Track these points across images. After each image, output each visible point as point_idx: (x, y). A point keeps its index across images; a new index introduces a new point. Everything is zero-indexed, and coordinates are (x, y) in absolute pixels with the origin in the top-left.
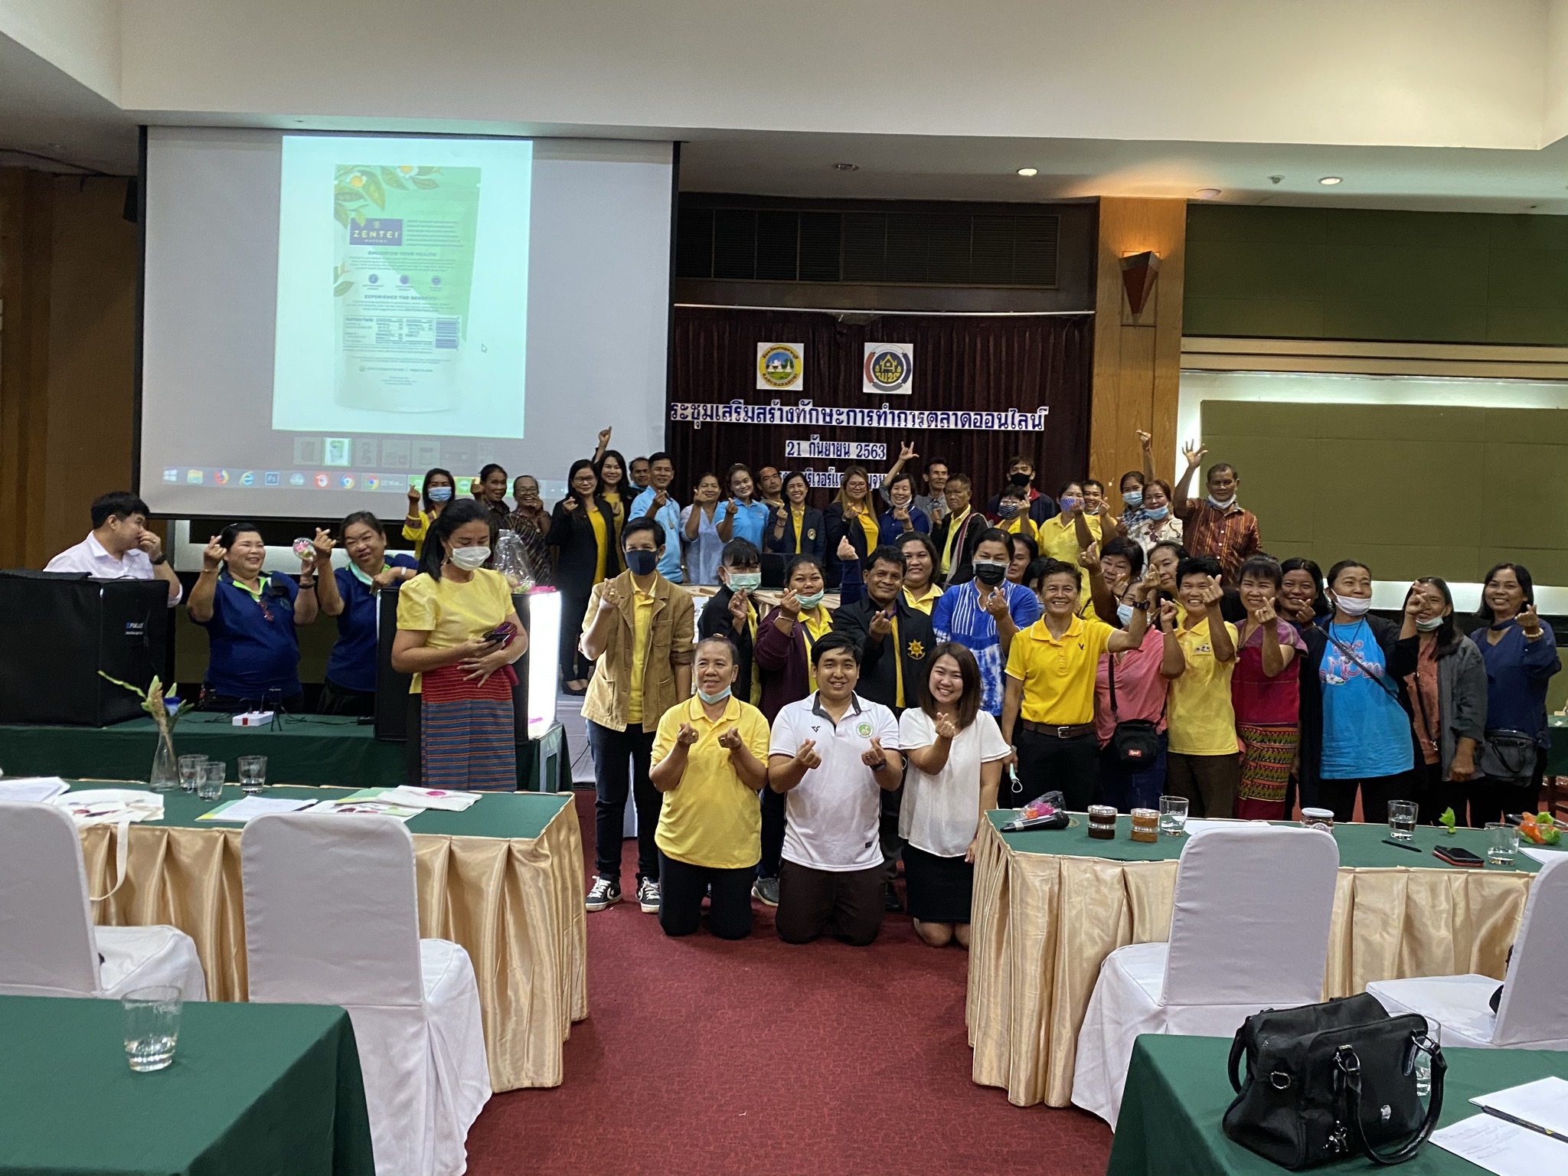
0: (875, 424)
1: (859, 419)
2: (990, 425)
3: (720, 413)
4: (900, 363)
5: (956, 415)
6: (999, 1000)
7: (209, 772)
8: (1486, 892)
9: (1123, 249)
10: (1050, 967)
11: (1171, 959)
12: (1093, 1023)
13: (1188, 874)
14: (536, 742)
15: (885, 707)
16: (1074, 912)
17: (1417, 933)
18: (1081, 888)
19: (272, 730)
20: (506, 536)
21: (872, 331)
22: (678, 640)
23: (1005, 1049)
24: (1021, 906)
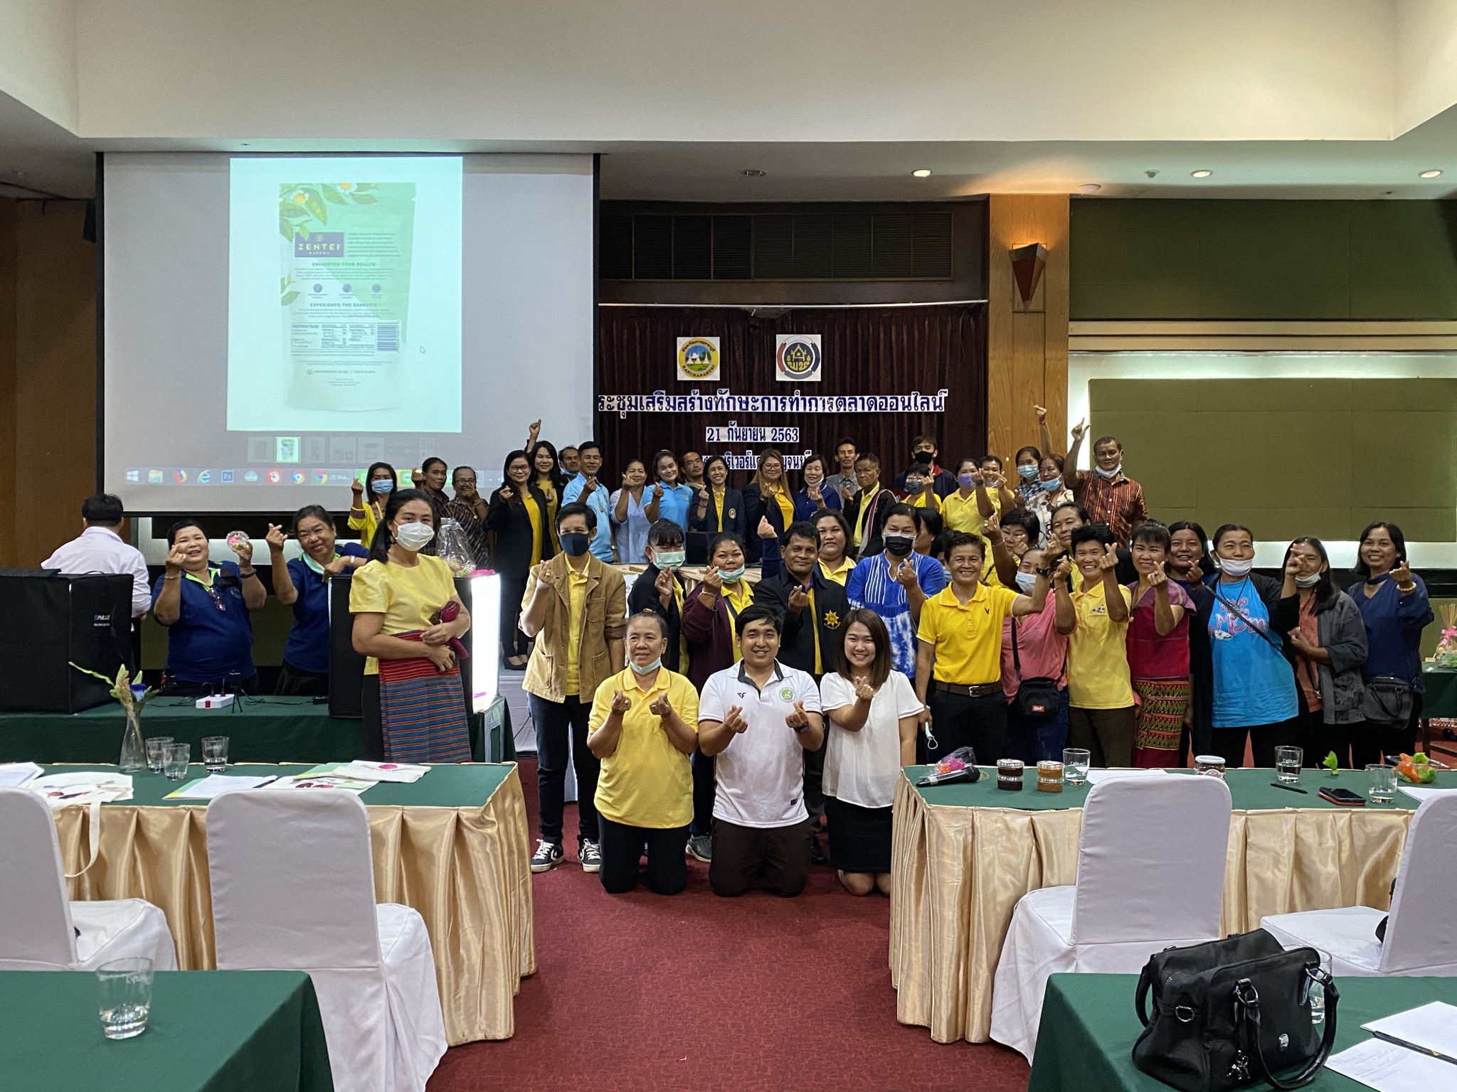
0: (788, 410)
1: (774, 405)
2: (894, 407)
3: (644, 404)
4: (809, 353)
5: (863, 399)
6: (920, 943)
7: (174, 753)
8: (1369, 829)
9: (1013, 242)
10: (966, 911)
11: (1079, 901)
12: (1008, 964)
13: (1091, 822)
14: (481, 715)
15: (805, 673)
16: (987, 860)
17: (1306, 870)
18: (993, 837)
19: (233, 712)
20: (448, 524)
21: (782, 324)
22: (611, 616)
23: (927, 990)
24: (938, 857)
